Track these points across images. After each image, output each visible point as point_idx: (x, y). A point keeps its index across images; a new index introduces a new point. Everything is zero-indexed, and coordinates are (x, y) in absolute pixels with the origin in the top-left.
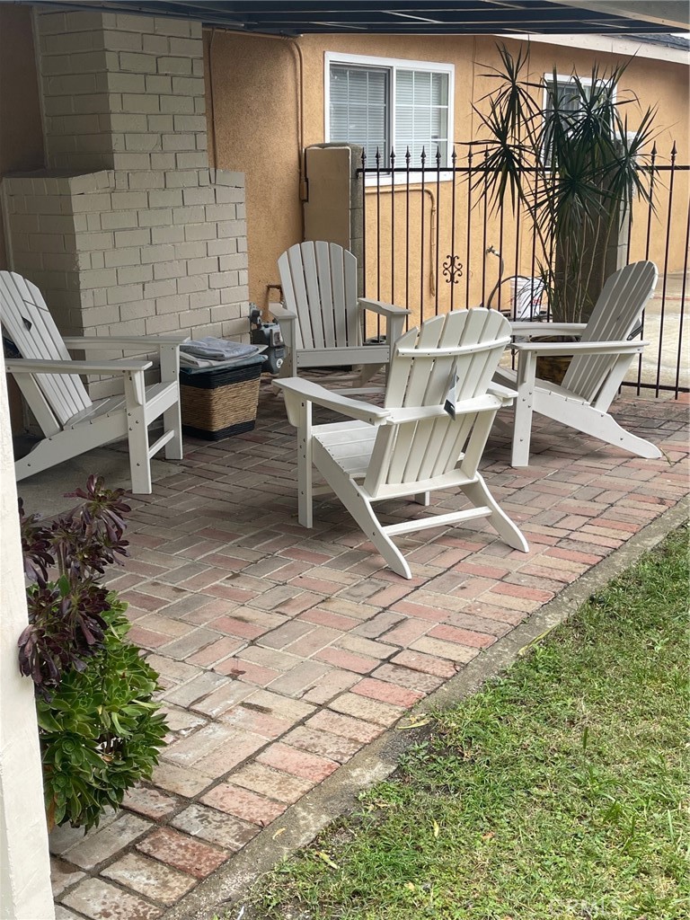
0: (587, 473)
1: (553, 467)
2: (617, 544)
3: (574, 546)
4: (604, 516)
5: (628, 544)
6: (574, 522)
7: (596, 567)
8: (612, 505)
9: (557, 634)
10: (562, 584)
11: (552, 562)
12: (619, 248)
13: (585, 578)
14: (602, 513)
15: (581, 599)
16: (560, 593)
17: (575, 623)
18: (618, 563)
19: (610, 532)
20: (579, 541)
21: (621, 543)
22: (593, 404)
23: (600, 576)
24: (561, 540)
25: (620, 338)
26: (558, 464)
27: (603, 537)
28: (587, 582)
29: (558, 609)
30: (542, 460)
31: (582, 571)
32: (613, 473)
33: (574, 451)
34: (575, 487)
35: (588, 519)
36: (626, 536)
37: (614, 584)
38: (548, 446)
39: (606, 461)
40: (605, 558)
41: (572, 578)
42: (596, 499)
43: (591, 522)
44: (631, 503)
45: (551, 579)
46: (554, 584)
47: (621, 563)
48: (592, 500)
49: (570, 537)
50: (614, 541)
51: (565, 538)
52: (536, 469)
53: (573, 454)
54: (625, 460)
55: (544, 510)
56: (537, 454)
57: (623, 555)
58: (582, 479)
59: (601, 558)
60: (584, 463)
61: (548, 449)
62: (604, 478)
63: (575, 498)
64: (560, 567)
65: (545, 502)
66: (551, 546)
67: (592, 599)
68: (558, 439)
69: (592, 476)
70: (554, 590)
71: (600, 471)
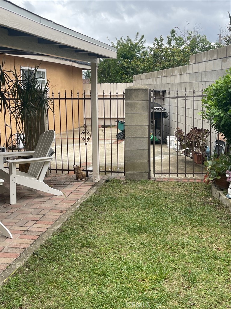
0: (38, 204)
1: (25, 203)
2: (45, 230)
3: (29, 233)
4: (41, 220)
5: (49, 230)
6: (30, 224)
7: (37, 240)
8: (44, 215)
9: (20, 271)
10: (23, 250)
11: (21, 241)
12: (45, 125)
13: (32, 246)
14: (41, 219)
15: (30, 254)
16: (22, 253)
17: (26, 265)
18: (44, 238)
19: (43, 226)
20: (31, 231)
21: (46, 229)
22: (38, 179)
23: (38, 244)
24: (25, 231)
25: (45, 156)
26: (27, 201)
27: (40, 228)
28: (33, 247)
29: (21, 260)
30: (21, 201)
31: (31, 243)
32: (46, 203)
33: (33, 196)
34: (32, 210)
35: (35, 222)
36: (48, 226)
37: (42, 246)
38: (24, 195)
39: (44, 198)
40: (40, 236)
41: (27, 246)
42: (39, 214)
43: (36, 223)
44: (51, 213)
45: (20, 248)
46: (20, 250)
47: (45, 237)
48: (38, 214)
49: (28, 230)
50: (44, 229)
51: (27, 230)
52: (20, 204)
53: (33, 197)
54: (51, 197)
55: (20, 220)
56: (20, 198)
57: (47, 234)
58: (34, 207)
59: (39, 236)
60: (36, 200)
61: (25, 196)
62: (43, 205)
63: (32, 214)
64: (23, 242)
65: (21, 217)
66: (21, 234)
67: (34, 254)
68: (28, 192)
69: (39, 204)
70: (20, 252)
71: (42, 202)
